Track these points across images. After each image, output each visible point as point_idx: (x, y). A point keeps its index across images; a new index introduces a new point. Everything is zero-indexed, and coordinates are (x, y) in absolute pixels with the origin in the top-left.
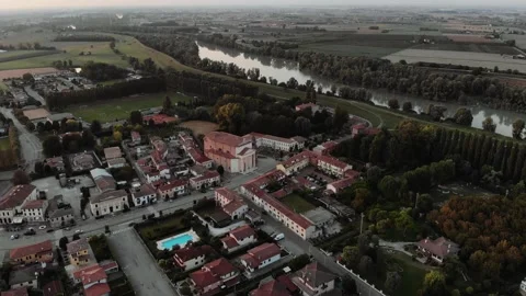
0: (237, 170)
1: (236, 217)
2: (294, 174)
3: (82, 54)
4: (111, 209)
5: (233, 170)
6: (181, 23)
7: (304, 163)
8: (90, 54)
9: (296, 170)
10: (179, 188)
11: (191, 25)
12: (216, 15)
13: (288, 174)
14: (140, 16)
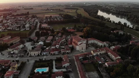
0: (78, 50)
1: (64, 67)
2: (97, 55)
3: (68, 12)
4: (35, 54)
5: (77, 49)
6: (99, 5)
7: (103, 52)
8: (70, 12)
9: (99, 54)
10: (56, 52)
11: (101, 6)
12: (110, 4)
13: (95, 55)
14: (89, 4)
